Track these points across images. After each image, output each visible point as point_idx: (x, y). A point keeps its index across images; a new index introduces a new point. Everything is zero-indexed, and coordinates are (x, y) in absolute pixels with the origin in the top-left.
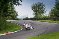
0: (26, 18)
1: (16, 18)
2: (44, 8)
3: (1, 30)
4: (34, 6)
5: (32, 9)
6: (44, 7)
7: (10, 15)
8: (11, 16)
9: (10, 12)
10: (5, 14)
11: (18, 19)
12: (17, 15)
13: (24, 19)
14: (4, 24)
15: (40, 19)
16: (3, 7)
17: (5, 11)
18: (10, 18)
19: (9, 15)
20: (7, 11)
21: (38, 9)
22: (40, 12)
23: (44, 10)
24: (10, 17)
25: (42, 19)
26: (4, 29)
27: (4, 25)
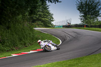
0: (67, 24)
1: (50, 24)
2: (99, 7)
3: (25, 44)
4: (82, 4)
5: (79, 9)
6: (99, 5)
7: (40, 20)
8: (43, 21)
9: (40, 15)
10: (32, 18)
11: (53, 26)
12: (51, 19)
13: (63, 26)
14: (30, 34)
15: (92, 27)
16: (28, 6)
17: (32, 12)
18: (41, 25)
19: (38, 20)
20: (35, 13)
21: (89, 9)
22: (92, 14)
23: (99, 11)
24: (40, 22)
25: (95, 26)
26: (30, 44)
27: (30, 37)
